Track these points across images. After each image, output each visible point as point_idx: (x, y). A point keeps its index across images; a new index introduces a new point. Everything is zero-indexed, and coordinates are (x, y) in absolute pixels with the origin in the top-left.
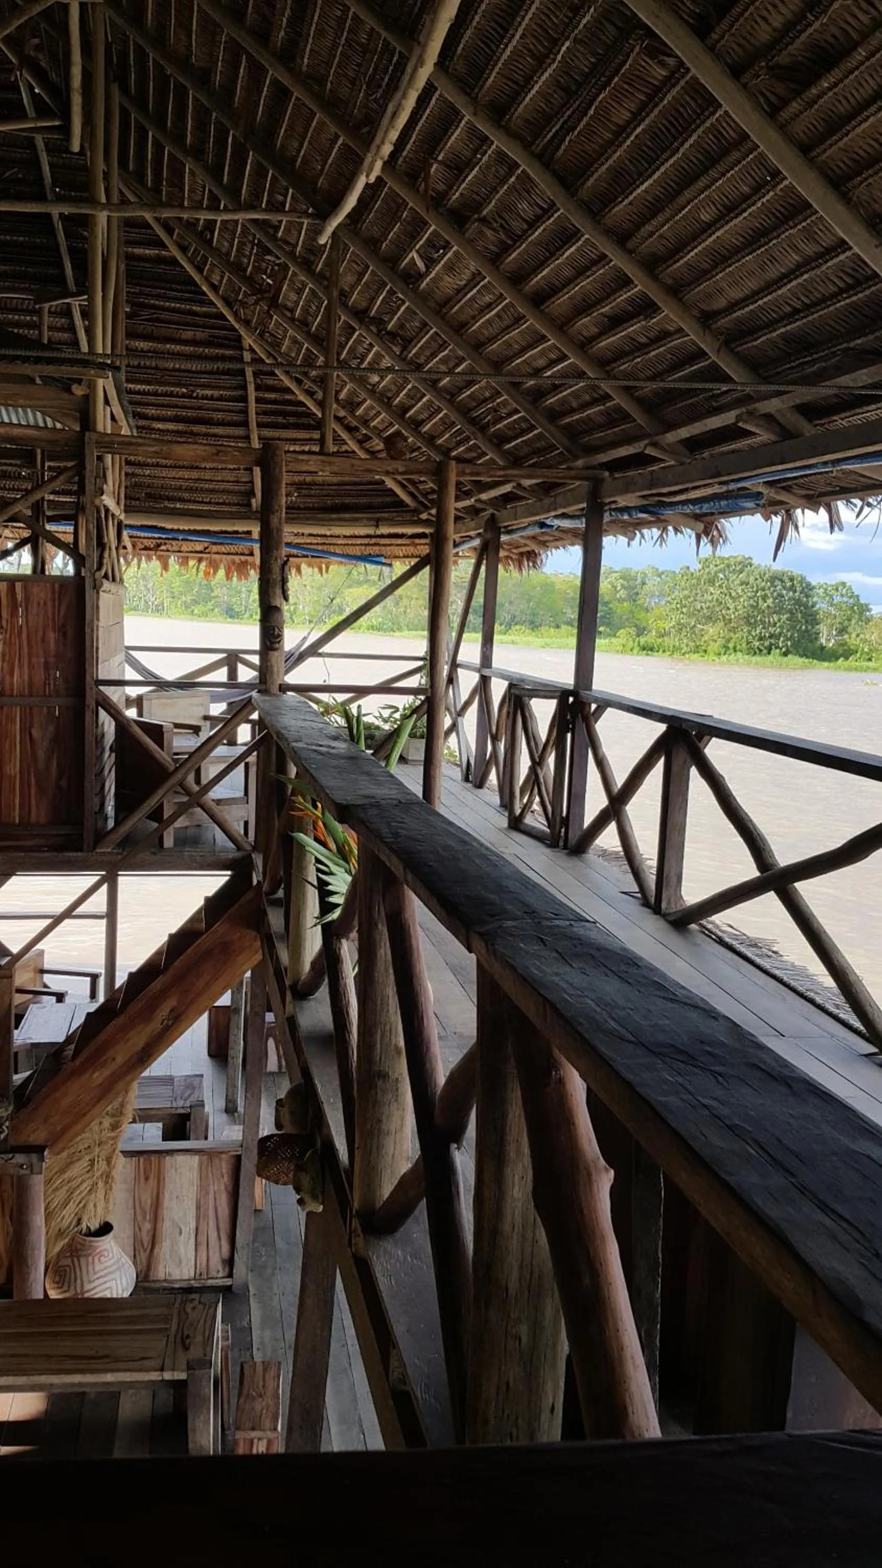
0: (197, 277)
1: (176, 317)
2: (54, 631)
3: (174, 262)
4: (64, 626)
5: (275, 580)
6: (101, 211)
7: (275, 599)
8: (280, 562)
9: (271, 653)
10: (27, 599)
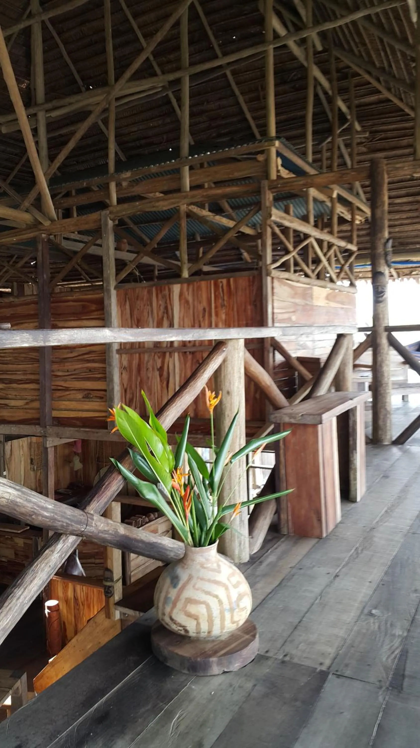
0: (401, 105)
1: (395, 133)
2: (250, 304)
3: (388, 100)
4: (255, 301)
5: (379, 254)
6: (269, 46)
7: (380, 267)
8: (383, 241)
9: (379, 304)
10: (236, 288)
